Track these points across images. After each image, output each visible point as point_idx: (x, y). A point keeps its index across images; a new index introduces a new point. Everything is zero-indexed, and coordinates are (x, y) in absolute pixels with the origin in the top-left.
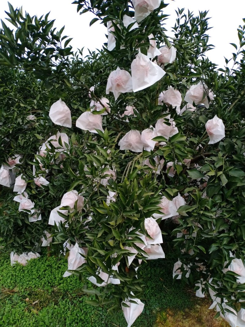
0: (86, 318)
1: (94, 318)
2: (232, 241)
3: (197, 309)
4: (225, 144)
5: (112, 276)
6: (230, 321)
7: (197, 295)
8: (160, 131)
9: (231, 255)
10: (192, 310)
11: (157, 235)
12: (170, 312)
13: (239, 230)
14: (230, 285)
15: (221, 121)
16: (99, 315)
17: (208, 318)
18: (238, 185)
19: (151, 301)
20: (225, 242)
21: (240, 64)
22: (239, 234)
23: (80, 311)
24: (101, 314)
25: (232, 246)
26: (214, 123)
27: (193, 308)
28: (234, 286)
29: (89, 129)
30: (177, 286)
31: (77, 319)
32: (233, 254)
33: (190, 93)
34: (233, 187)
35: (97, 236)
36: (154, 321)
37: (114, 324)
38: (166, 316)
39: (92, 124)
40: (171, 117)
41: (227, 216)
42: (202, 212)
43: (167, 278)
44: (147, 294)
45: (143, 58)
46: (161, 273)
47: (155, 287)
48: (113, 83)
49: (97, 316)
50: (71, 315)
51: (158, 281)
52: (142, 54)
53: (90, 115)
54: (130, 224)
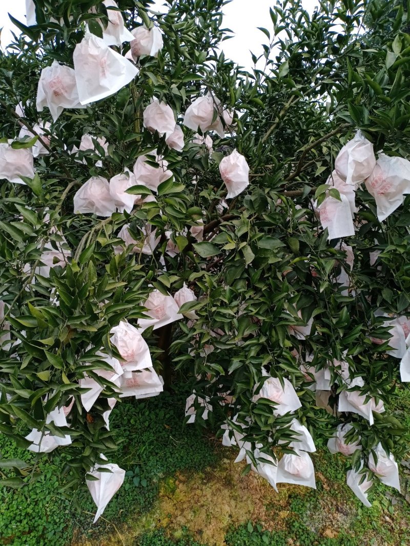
0: (37, 511)
1: (51, 507)
2: (263, 350)
3: (225, 466)
4: (253, 198)
5: (49, 432)
6: (266, 475)
7: (224, 443)
8: (141, 178)
9: (264, 373)
10: (216, 468)
11: (141, 355)
12: (181, 478)
13: (274, 333)
14: (263, 420)
15: (242, 158)
16: (60, 502)
17: (241, 477)
18: (270, 262)
19: (150, 465)
20: (253, 354)
21: (276, 64)
22: (274, 339)
23: (24, 500)
24: (62, 499)
25: (263, 358)
26: (232, 162)
27: (219, 465)
28: (271, 421)
29: (8, 177)
30: (192, 434)
31: (20, 515)
32: (268, 372)
33: (192, 111)
34: (263, 266)
35: (19, 367)
36: (155, 496)
37: (86, 512)
38: (175, 484)
39: (12, 168)
40: (158, 154)
41: (255, 311)
42: (214, 309)
43: (176, 423)
44: (143, 453)
45: (92, 41)
46: (167, 416)
47: (157, 440)
48: (47, 91)
49: (56, 504)
50: (8, 509)
51: (161, 430)
52: (92, 34)
53: (7, 150)
54: (84, 339)
